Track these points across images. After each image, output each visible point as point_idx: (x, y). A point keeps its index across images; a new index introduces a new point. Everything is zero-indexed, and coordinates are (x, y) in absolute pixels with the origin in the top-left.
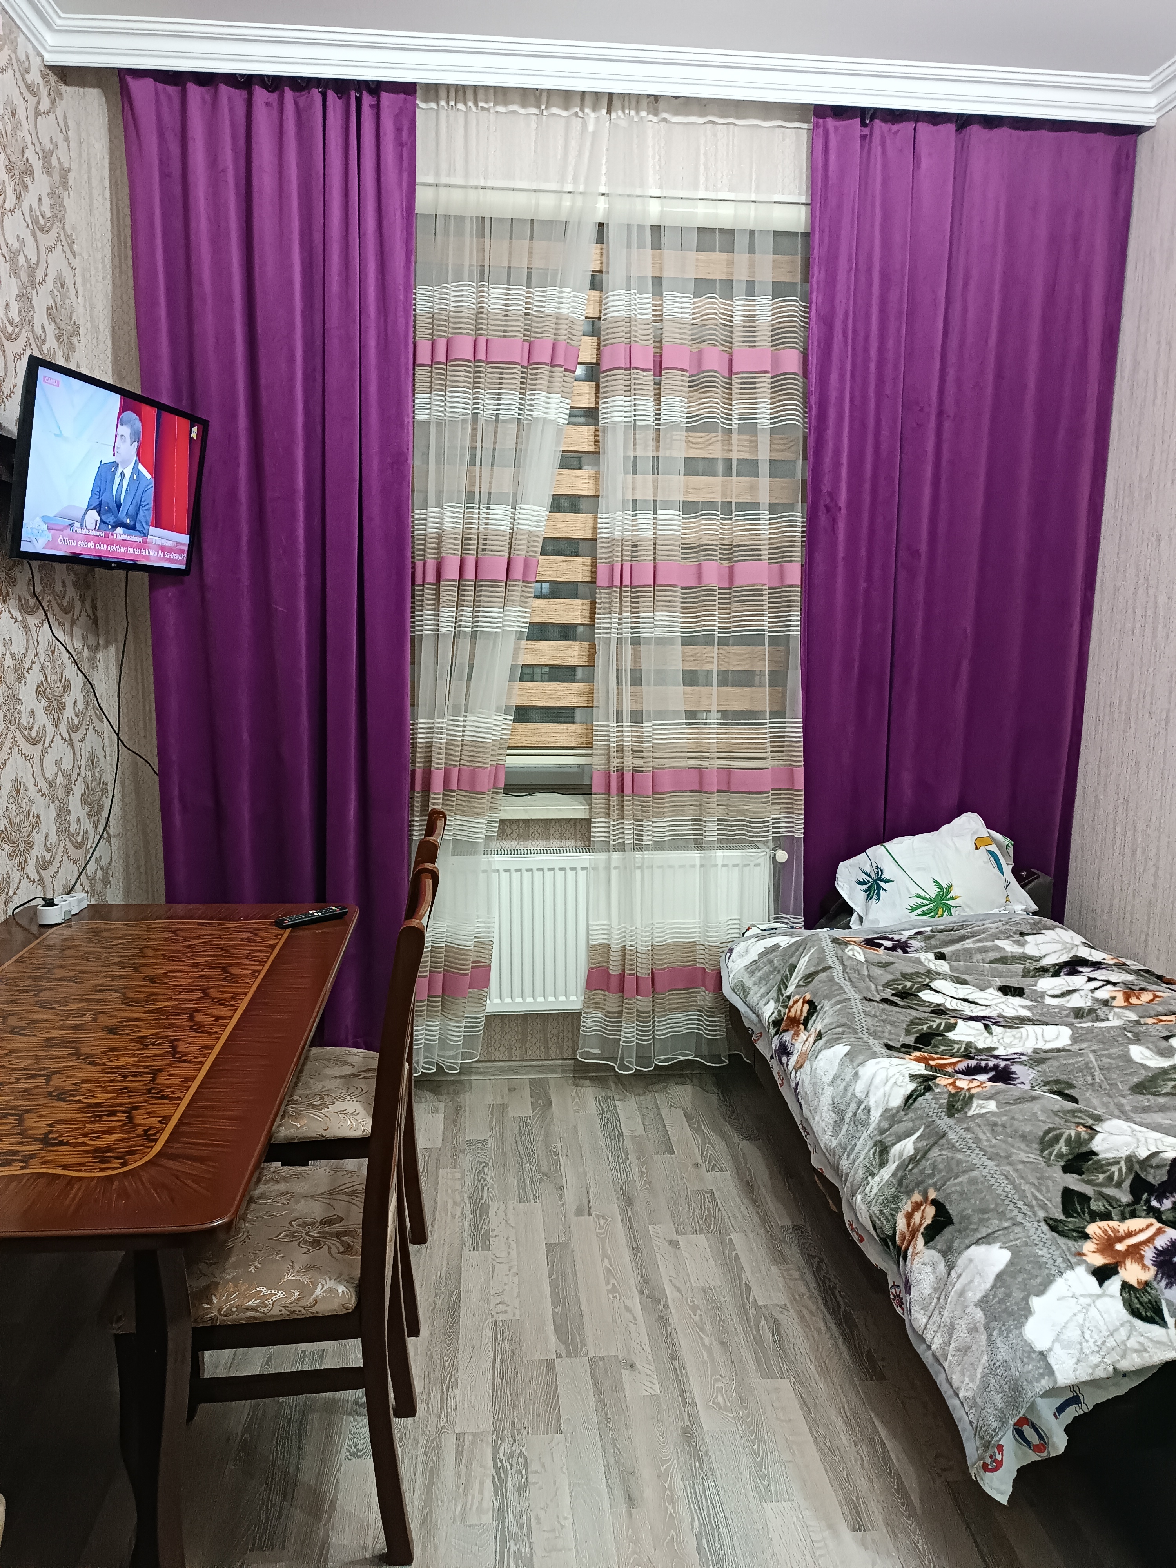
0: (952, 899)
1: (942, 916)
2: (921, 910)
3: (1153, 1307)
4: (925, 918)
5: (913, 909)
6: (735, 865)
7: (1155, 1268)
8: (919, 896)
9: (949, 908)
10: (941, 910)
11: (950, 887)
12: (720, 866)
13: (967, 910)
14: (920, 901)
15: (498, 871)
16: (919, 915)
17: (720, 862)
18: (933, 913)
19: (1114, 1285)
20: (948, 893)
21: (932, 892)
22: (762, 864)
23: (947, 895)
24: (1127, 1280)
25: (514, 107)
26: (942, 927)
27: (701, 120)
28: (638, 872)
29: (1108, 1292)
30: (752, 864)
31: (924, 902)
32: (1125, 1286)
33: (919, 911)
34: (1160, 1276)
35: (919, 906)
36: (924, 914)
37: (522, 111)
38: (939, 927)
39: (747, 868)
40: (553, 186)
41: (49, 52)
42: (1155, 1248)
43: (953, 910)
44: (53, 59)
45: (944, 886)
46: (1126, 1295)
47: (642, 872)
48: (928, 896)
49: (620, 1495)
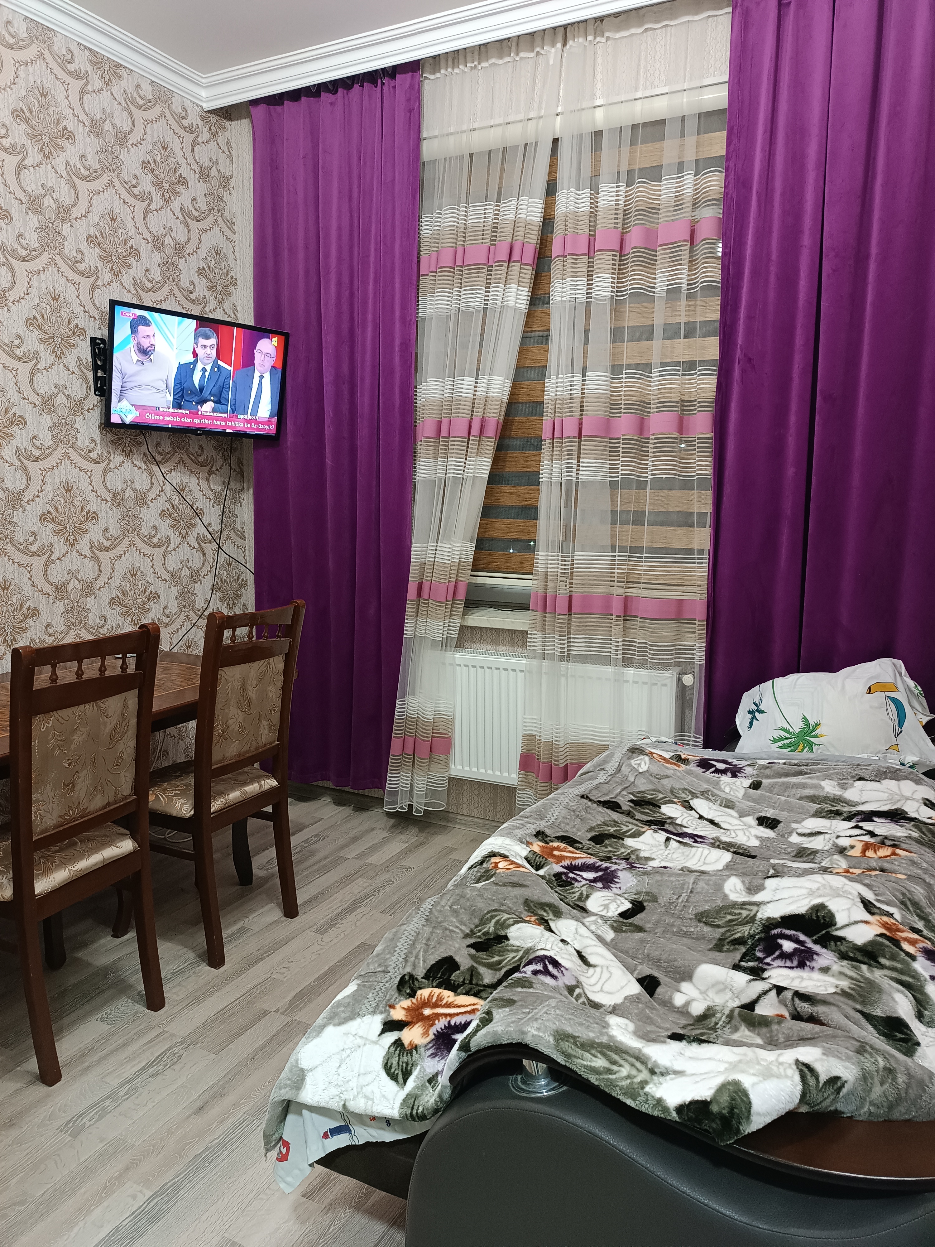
0: (816, 736)
1: (802, 751)
2: (782, 742)
3: (406, 1068)
4: (785, 750)
5: (775, 741)
6: (644, 683)
7: (433, 1037)
8: (784, 730)
9: (811, 745)
10: (801, 747)
11: (817, 725)
12: (631, 682)
13: (831, 749)
14: (783, 734)
15: (460, 665)
16: (780, 747)
17: (631, 679)
18: (792, 747)
19: (391, 1037)
20: (814, 730)
21: (797, 727)
22: (669, 685)
23: (811, 732)
24: (402, 1038)
25: (493, 61)
26: (796, 762)
27: (640, 30)
28: (563, 679)
29: (380, 1042)
30: (659, 684)
31: (787, 735)
32: (398, 1043)
33: (780, 744)
34: (431, 1045)
35: (781, 739)
36: (784, 747)
37: (501, 62)
38: (793, 761)
39: (656, 687)
40: (521, 117)
41: (205, 102)
42: (449, 1022)
43: (815, 748)
44: (207, 106)
45: (811, 722)
46: (392, 1049)
47: (567, 678)
48: (792, 731)
49: (199, 1104)
